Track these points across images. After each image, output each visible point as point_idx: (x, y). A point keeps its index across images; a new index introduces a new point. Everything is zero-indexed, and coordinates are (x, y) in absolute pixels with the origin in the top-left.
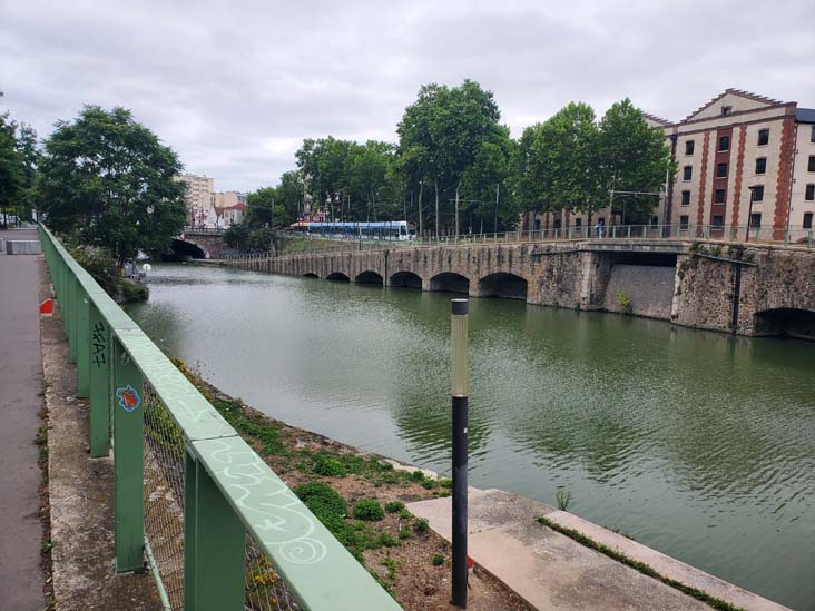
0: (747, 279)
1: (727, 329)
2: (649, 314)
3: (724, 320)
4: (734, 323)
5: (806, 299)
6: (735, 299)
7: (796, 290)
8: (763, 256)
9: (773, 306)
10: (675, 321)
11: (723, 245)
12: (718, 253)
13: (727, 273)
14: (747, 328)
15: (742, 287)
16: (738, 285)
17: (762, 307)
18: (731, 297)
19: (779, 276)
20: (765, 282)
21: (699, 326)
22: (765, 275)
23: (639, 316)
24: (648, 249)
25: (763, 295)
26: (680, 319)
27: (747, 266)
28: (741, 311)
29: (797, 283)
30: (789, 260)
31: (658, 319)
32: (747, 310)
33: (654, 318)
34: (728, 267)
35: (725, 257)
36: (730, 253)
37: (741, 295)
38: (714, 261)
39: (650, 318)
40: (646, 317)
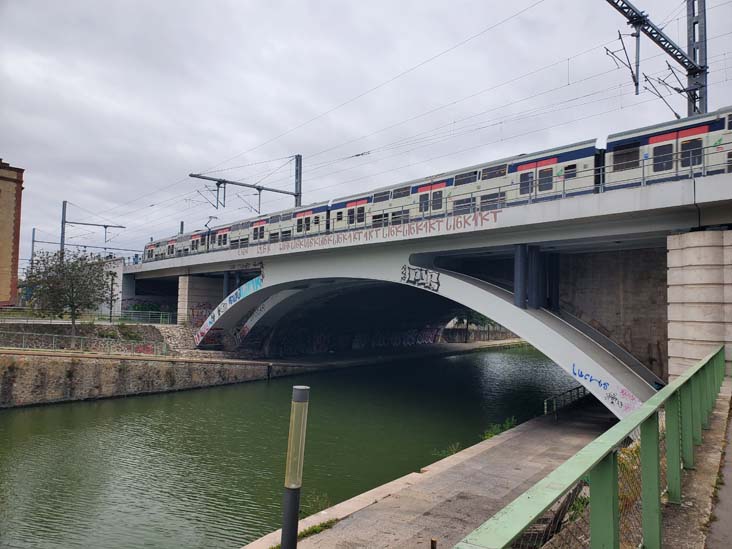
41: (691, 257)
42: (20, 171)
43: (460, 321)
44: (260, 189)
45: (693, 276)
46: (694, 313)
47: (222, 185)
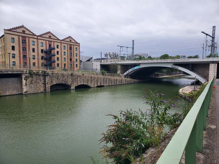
0: (47, 79)
1: (43, 91)
2: (7, 94)
3: (42, 89)
4: (45, 90)
5: (61, 81)
6: (45, 84)
7: (59, 80)
8: (51, 73)
9: (55, 84)
10: (26, 93)
11: (39, 71)
12: (38, 72)
13: (42, 78)
14: (48, 90)
15: (46, 80)
16: (45, 80)
17: (52, 84)
18: (43, 83)
19: (55, 77)
20: (52, 79)
21: (37, 92)
22: (52, 77)
23: (4, 96)
24: (11, 72)
25: (52, 82)
26: (28, 92)
27: (47, 76)
28: (47, 86)
29: (59, 78)
30: (57, 74)
31: (12, 95)
32: (48, 86)
33: (10, 95)
34: (42, 76)
35: (40, 74)
36: (42, 73)
37: (46, 83)
38: (37, 75)
39: (8, 95)
40: (7, 96)
41: (212, 66)
42: (79, 44)
43: (157, 72)
44: (127, 47)
45: (212, 68)
46: (212, 72)
47: (122, 47)
